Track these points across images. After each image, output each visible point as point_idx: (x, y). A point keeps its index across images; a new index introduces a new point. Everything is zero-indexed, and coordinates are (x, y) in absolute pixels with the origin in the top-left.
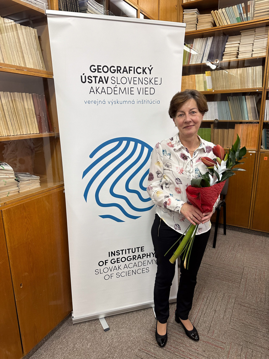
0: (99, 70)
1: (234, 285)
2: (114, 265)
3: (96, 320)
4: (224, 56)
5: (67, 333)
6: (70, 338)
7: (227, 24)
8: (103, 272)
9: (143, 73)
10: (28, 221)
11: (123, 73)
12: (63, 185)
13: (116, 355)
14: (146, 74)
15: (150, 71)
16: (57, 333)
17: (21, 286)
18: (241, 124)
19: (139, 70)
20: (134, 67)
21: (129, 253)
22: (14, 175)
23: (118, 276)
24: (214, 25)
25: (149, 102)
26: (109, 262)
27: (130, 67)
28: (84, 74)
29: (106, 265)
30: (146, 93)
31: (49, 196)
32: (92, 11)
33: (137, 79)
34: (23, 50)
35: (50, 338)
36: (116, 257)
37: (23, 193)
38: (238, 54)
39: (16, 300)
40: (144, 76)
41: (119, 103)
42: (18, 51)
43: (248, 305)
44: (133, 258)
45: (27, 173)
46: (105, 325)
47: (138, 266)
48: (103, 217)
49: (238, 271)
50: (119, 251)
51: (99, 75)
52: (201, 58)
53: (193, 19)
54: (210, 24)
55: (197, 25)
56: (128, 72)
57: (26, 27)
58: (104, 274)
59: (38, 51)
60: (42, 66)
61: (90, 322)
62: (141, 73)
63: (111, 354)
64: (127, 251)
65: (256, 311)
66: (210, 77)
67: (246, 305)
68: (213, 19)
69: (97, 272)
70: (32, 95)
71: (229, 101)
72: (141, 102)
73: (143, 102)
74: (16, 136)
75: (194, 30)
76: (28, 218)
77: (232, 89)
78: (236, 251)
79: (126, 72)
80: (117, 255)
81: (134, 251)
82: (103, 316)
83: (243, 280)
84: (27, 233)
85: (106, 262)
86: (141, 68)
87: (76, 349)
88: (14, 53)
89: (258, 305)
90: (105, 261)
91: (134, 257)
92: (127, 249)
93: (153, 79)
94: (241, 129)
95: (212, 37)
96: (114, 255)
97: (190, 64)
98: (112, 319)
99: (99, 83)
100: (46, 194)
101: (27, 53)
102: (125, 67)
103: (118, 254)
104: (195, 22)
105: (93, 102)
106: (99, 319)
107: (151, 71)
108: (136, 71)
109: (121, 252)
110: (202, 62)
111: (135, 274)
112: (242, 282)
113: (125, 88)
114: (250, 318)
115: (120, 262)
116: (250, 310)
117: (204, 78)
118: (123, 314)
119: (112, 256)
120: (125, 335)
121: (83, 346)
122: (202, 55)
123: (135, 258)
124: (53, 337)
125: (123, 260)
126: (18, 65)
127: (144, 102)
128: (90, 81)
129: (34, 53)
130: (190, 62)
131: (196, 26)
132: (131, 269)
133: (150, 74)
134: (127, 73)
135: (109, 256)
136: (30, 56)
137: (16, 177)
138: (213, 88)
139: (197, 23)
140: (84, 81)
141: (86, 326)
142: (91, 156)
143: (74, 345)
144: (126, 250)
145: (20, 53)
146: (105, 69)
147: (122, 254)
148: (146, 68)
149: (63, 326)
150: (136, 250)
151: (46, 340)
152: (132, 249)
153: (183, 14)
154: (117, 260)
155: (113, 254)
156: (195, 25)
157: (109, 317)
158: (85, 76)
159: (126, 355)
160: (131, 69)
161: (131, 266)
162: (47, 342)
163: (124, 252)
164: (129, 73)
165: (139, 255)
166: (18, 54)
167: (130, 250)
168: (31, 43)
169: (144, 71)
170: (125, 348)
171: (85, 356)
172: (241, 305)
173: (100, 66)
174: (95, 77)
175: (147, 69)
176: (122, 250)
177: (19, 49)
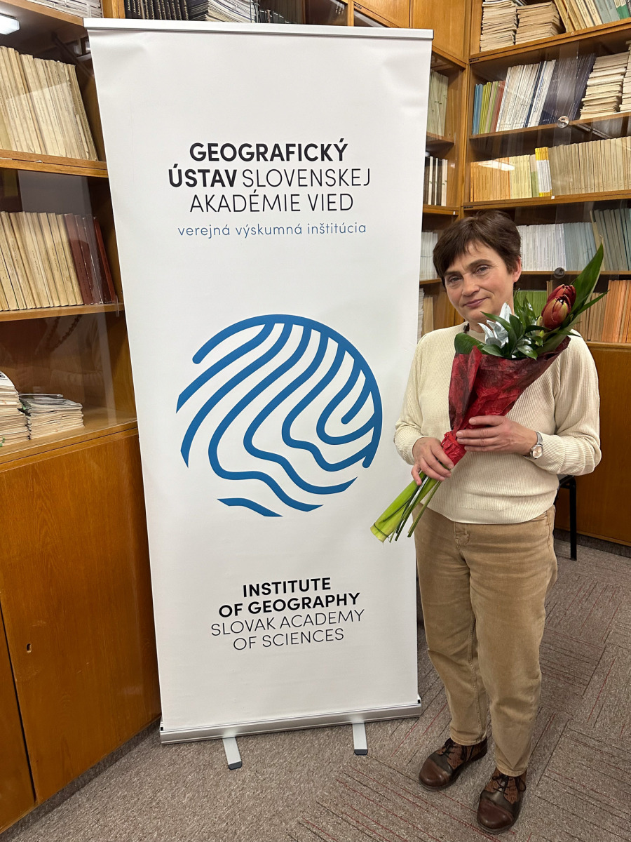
0: (214, 156)
1: (571, 689)
2: (256, 616)
3: (215, 740)
4: (584, 108)
5: (145, 763)
6: (149, 775)
7: (592, 25)
8: (231, 632)
9: (323, 159)
10: (45, 504)
11: (272, 160)
12: (135, 426)
13: (243, 828)
14: (330, 159)
15: (341, 152)
16: (123, 760)
17: (28, 649)
18: (624, 281)
19: (312, 152)
20: (300, 145)
21: (293, 591)
22: (17, 399)
23: (268, 644)
24: (561, 29)
25: (338, 229)
26: (245, 608)
27: (288, 146)
28: (175, 166)
29: (236, 614)
30: (332, 206)
31: (99, 449)
32: (221, 13)
33: (307, 174)
34: (39, 114)
35: (105, 770)
36: (261, 599)
37: (39, 441)
38: (620, 100)
39: (16, 680)
40: (326, 164)
41: (264, 232)
42: (25, 118)
43: (597, 743)
44: (304, 604)
45: (58, 395)
46: (232, 753)
47: (314, 623)
48: (230, 502)
49: (587, 654)
50: (269, 585)
51: (212, 166)
52: (525, 116)
53: (507, 19)
54: (549, 28)
55: (515, 31)
56: (285, 158)
57: (47, 61)
58: (234, 637)
59: (78, 117)
60: (87, 150)
61: (202, 743)
62: (316, 158)
63: (232, 825)
64: (289, 586)
65: (613, 760)
66: (546, 162)
67: (592, 742)
68: (558, 16)
69: (217, 631)
70: (64, 217)
71: (595, 221)
72: (319, 230)
73: (323, 229)
74: (25, 311)
75: (510, 44)
76: (45, 498)
77: (601, 191)
78: (594, 602)
79: (279, 158)
80: (264, 593)
81: (304, 587)
82: (232, 734)
83: (596, 677)
84: (43, 532)
85: (238, 607)
86: (316, 147)
87: (158, 803)
88: (15, 123)
89: (622, 745)
90: (236, 606)
91: (307, 601)
92: (289, 582)
93: (349, 172)
94: (623, 294)
95: (554, 61)
96: (257, 593)
97: (497, 131)
98: (252, 743)
99: (212, 185)
100: (93, 444)
101: (49, 122)
102: (277, 146)
103: (266, 592)
104: (511, 25)
105: (199, 231)
106: (223, 740)
107: (343, 153)
108: (303, 153)
109: (272, 588)
110: (526, 126)
111: (309, 641)
112: (592, 683)
113: (278, 196)
114: (594, 776)
115: (271, 611)
116: (598, 757)
117: (532, 166)
118: (281, 732)
119: (251, 595)
120: (274, 785)
121: (173, 797)
122: (529, 106)
123: (307, 604)
124: (112, 769)
125: (279, 606)
126: (26, 151)
127: (325, 229)
128: (191, 182)
129: (68, 119)
130: (498, 125)
131: (514, 36)
132: (299, 630)
133: (341, 159)
134: (283, 160)
135: (245, 596)
136: (57, 129)
137: (24, 404)
138: (554, 190)
139: (518, 27)
140: (176, 181)
141: (189, 753)
142: (198, 359)
143: (155, 793)
144: (285, 583)
145: (30, 122)
146: (228, 152)
147: (277, 592)
148: (329, 146)
149: (140, 746)
150: (312, 584)
151: (96, 775)
152: (301, 581)
153: (483, 8)
154: (265, 607)
155: (254, 590)
156: (512, 33)
157: (247, 736)
158: (180, 171)
159: (267, 831)
160: (291, 149)
161: (297, 621)
162: (97, 779)
163: (281, 587)
164: (288, 159)
165: (318, 598)
166: (25, 125)
167: (297, 585)
168: (61, 98)
169: (324, 153)
170: (268, 815)
171: (174, 821)
172: (577, 740)
173: (216, 145)
174: (204, 172)
175: (333, 147)
176: (276, 584)
177: (28, 114)
